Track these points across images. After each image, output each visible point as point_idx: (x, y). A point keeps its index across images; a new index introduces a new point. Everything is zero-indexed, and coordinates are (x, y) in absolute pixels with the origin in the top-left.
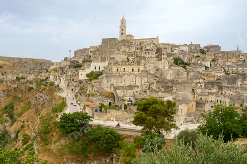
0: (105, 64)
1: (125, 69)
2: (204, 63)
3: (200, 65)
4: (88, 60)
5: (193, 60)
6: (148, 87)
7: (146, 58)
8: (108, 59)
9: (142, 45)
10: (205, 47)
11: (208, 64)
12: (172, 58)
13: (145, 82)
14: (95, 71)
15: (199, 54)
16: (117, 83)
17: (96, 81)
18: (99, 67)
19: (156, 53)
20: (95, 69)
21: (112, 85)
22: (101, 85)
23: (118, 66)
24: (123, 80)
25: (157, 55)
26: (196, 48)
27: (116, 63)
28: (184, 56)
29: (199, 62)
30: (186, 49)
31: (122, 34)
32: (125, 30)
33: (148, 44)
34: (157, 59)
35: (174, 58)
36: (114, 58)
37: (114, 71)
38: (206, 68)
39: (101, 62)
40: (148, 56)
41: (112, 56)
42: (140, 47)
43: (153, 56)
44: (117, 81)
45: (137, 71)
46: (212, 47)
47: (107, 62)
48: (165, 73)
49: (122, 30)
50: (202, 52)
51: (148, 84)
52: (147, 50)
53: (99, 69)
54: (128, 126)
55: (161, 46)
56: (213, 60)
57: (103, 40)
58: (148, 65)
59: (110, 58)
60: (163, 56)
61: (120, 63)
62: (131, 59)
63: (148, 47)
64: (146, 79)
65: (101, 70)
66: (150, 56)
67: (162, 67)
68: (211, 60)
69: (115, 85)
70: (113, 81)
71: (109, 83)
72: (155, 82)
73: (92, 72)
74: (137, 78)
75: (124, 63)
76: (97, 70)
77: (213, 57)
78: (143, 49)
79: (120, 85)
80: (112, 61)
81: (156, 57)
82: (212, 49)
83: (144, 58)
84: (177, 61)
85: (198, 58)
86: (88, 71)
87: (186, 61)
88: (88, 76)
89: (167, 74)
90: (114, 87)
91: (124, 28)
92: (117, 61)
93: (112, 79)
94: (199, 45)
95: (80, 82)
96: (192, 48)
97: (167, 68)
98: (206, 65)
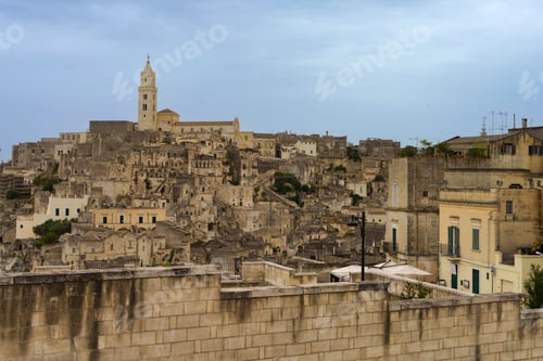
0: (82, 202)
1: (122, 217)
2: (351, 187)
3: (342, 191)
5: (326, 180)
7: (197, 180)
8: (89, 190)
9: (187, 146)
10: (362, 143)
11: (360, 189)
12: (273, 172)
13: (160, 249)
14: (55, 218)
15: (344, 163)
16: (93, 252)
17: (50, 248)
18: (67, 210)
19: (225, 164)
20: (57, 214)
21: (83, 257)
22: (60, 257)
23: (106, 211)
25: (227, 169)
26: (337, 146)
27: (105, 204)
28: (302, 170)
29: (342, 183)
30: (310, 149)
31: (145, 107)
32: (154, 97)
33: (203, 143)
34: (229, 178)
35: (276, 174)
36: (100, 190)
37: (99, 220)
38: (356, 199)
39: (72, 197)
40: (202, 172)
41: (96, 185)
42: (182, 150)
43: (218, 172)
44: (93, 250)
45: (151, 220)
46: (377, 143)
47: (86, 197)
48: (242, 216)
49: (145, 97)
50: (353, 154)
51: (168, 252)
52: (202, 157)
53: (67, 214)
56: (378, 179)
57: (92, 123)
58: (198, 198)
59: (92, 189)
60: (243, 172)
61: (114, 202)
62: (155, 182)
63: (205, 151)
64: (163, 241)
65: (69, 218)
66: (210, 171)
67: (237, 202)
68: (373, 177)
69: (89, 258)
70: (84, 248)
71: (77, 253)
73: (49, 222)
74: (140, 241)
76: (62, 217)
77: (376, 170)
78: (191, 157)
79: (101, 257)
80: (97, 197)
81: (225, 173)
82: (376, 149)
83: (190, 178)
84: (285, 185)
85: (342, 174)
86: (39, 219)
87: (305, 180)
88: (37, 230)
89: (247, 218)
90: (85, 263)
92: (107, 197)
93: (83, 245)
94: (344, 138)
95: (19, 245)
96: (328, 145)
97: (248, 202)
98: (357, 192)
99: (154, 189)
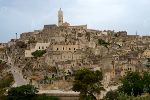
0: (48, 44)
1: (63, 48)
2: (118, 43)
3: (116, 45)
4: (33, 42)
5: (111, 41)
6: (82, 61)
8: (50, 40)
9: (76, 30)
10: (117, 32)
11: (120, 44)
12: (97, 39)
13: (79, 58)
14: (39, 50)
15: (114, 37)
16: (58, 59)
17: (40, 58)
18: (43, 47)
19: (86, 36)
20: (40, 48)
21: (54, 61)
22: (45, 61)
23: (58, 46)
24: (63, 57)
25: (86, 38)
26: (112, 33)
27: (56, 44)
28: (105, 39)
29: (115, 42)
30: (106, 33)
31: (60, 21)
32: (63, 18)
33: (80, 30)
34: (87, 40)
35: (98, 40)
36: (54, 40)
37: (56, 49)
38: (120, 46)
39: (44, 42)
40: (80, 38)
41: (53, 38)
42: (74, 31)
43: (84, 38)
44: (58, 58)
45: (73, 49)
46: (122, 32)
47: (49, 43)
48: (93, 50)
49: (60, 18)
50: (116, 35)
51: (82, 59)
52: (79, 34)
53: (43, 48)
54: (68, 93)
55: (89, 31)
56: (123, 41)
57: (45, 25)
58: (81, 45)
59: (51, 40)
60: (91, 39)
61: (60, 44)
62: (68, 40)
63: (80, 32)
64: (80, 55)
65: (44, 49)
66: (82, 38)
67: (91, 46)
68: (122, 41)
69: (56, 61)
70: (55, 57)
71: (52, 59)
72: (87, 57)
73: (37, 51)
74: (73, 55)
75: (63, 43)
76: (41, 49)
77: (123, 39)
78: (77, 33)
79: (61, 60)
80: (53, 42)
81: (86, 39)
82: (122, 34)
83: (78, 40)
84: (101, 42)
85: (114, 40)
86: (33, 50)
87: (106, 42)
88: (33, 54)
89: (95, 51)
90: (55, 62)
91: (61, 18)
92: (57, 42)
93: (54, 56)
94: (114, 31)
95: (26, 59)
96: (110, 33)
97: (94, 47)
98: (119, 45)
99: (68, 42)
